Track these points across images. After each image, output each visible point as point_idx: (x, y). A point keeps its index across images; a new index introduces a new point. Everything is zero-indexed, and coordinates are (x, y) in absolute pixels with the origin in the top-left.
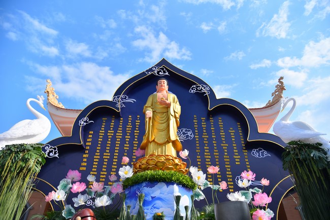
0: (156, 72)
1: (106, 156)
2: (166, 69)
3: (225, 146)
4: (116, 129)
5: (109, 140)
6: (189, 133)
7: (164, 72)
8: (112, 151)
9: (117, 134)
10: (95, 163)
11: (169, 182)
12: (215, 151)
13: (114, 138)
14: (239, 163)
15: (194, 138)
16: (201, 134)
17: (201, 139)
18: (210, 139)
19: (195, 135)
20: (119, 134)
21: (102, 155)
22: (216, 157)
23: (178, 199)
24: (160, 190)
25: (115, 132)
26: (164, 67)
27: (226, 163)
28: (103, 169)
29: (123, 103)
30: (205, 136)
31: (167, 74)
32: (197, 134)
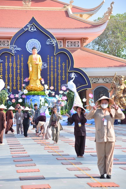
0: (29, 28)
1: (11, 76)
2: (35, 26)
3: (59, 71)
4: (12, 62)
5: (11, 68)
6: (45, 65)
7: (34, 29)
8: (13, 73)
9: (14, 65)
10: (6, 79)
11: (38, 95)
12: (55, 74)
13: (12, 67)
14: (64, 79)
15: (47, 67)
16: (50, 65)
17: (50, 68)
18: (54, 68)
19: (48, 66)
20: (15, 65)
21: (8, 75)
22: (55, 76)
23: (41, 100)
24: (36, 97)
25: (13, 64)
26: (33, 24)
27: (59, 79)
28: (10, 82)
29: (15, 50)
30: (52, 67)
31: (35, 30)
32: (48, 65)
